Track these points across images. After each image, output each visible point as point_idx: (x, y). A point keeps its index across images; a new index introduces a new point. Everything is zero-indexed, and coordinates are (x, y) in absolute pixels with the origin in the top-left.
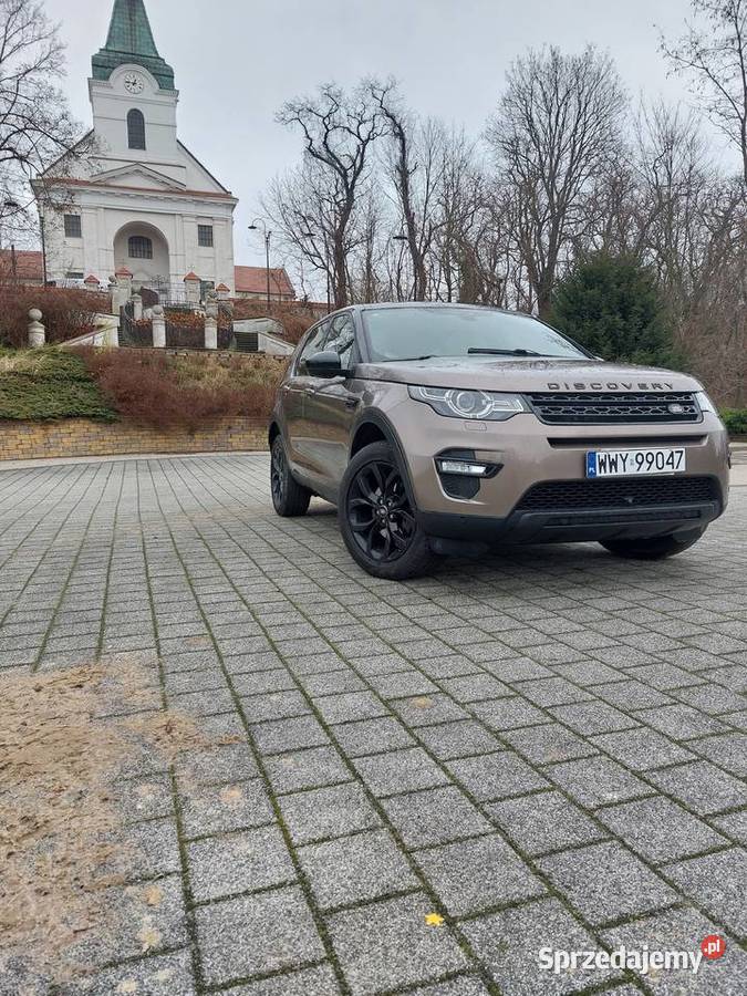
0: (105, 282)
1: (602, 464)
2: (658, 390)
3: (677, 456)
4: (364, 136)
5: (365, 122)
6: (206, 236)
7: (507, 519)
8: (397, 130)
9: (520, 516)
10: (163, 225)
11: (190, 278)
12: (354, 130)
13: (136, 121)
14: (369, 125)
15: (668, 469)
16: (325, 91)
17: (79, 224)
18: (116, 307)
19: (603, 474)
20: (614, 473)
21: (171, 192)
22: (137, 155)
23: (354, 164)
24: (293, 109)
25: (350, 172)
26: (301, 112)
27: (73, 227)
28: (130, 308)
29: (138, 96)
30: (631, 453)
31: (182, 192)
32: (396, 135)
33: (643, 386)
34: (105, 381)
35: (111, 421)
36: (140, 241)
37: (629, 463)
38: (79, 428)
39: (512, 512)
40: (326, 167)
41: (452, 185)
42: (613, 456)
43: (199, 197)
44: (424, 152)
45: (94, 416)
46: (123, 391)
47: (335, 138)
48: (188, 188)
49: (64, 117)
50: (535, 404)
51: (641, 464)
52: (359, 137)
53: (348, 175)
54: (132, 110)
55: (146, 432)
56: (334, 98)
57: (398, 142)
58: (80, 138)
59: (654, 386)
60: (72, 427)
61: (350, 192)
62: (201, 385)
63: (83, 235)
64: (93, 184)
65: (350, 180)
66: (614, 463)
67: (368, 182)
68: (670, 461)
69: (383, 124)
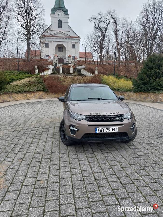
0: (52, 58)
1: (99, 130)
2: (114, 114)
3: (116, 129)
4: (108, 23)
5: (108, 20)
6: (74, 46)
7: (80, 139)
8: (115, 22)
9: (83, 139)
10: (65, 45)
11: (70, 56)
12: (105, 22)
13: (60, 22)
14: (109, 21)
15: (113, 131)
16: (99, 14)
17: (48, 45)
18: (54, 64)
19: (99, 132)
20: (101, 132)
21: (67, 37)
22: (60, 29)
23: (105, 30)
24: (92, 18)
25: (104, 32)
26: (94, 19)
27: (47, 46)
28: (56, 64)
29: (61, 17)
30: (105, 128)
31: (69, 37)
32: (115, 23)
33: (111, 113)
34: (46, 83)
35: (46, 92)
36: (60, 48)
37: (105, 130)
38: (40, 93)
39: (81, 138)
40: (99, 31)
41: (128, 32)
42: (101, 129)
43: (73, 38)
44: (122, 26)
45: (43, 90)
46: (49, 85)
47: (101, 24)
48: (70, 36)
49: (44, 24)
50: (87, 117)
51: (107, 130)
52: (106, 23)
53: (103, 32)
54: (59, 20)
55: (53, 94)
56: (100, 15)
57: (115, 24)
58: (47, 28)
59: (114, 113)
60: (39, 93)
61: (104, 36)
62: (65, 83)
63: (49, 47)
64: (51, 36)
65: (104, 33)
66: (101, 130)
67: (108, 33)
68: (114, 130)
69: (112, 20)
